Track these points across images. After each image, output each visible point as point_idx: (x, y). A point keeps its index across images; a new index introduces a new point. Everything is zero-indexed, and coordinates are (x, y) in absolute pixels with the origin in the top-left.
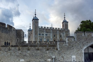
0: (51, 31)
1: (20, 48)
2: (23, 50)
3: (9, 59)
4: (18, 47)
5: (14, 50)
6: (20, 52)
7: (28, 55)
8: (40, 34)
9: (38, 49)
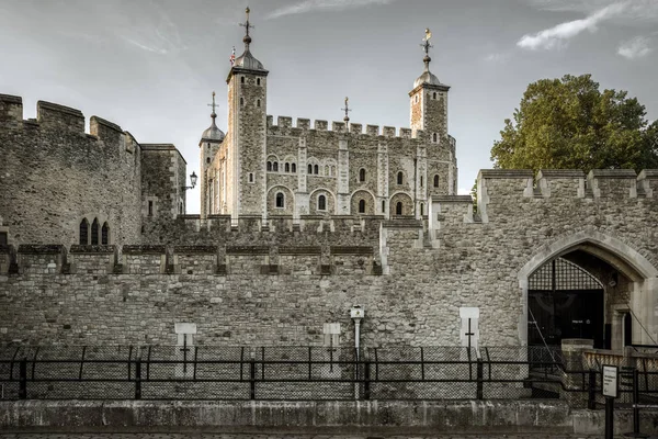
0: (342, 146)
1: (176, 262)
2: (190, 272)
3: (116, 319)
4: (164, 257)
5: (141, 272)
6: (173, 282)
7: (220, 300)
8: (272, 166)
9: (273, 269)
